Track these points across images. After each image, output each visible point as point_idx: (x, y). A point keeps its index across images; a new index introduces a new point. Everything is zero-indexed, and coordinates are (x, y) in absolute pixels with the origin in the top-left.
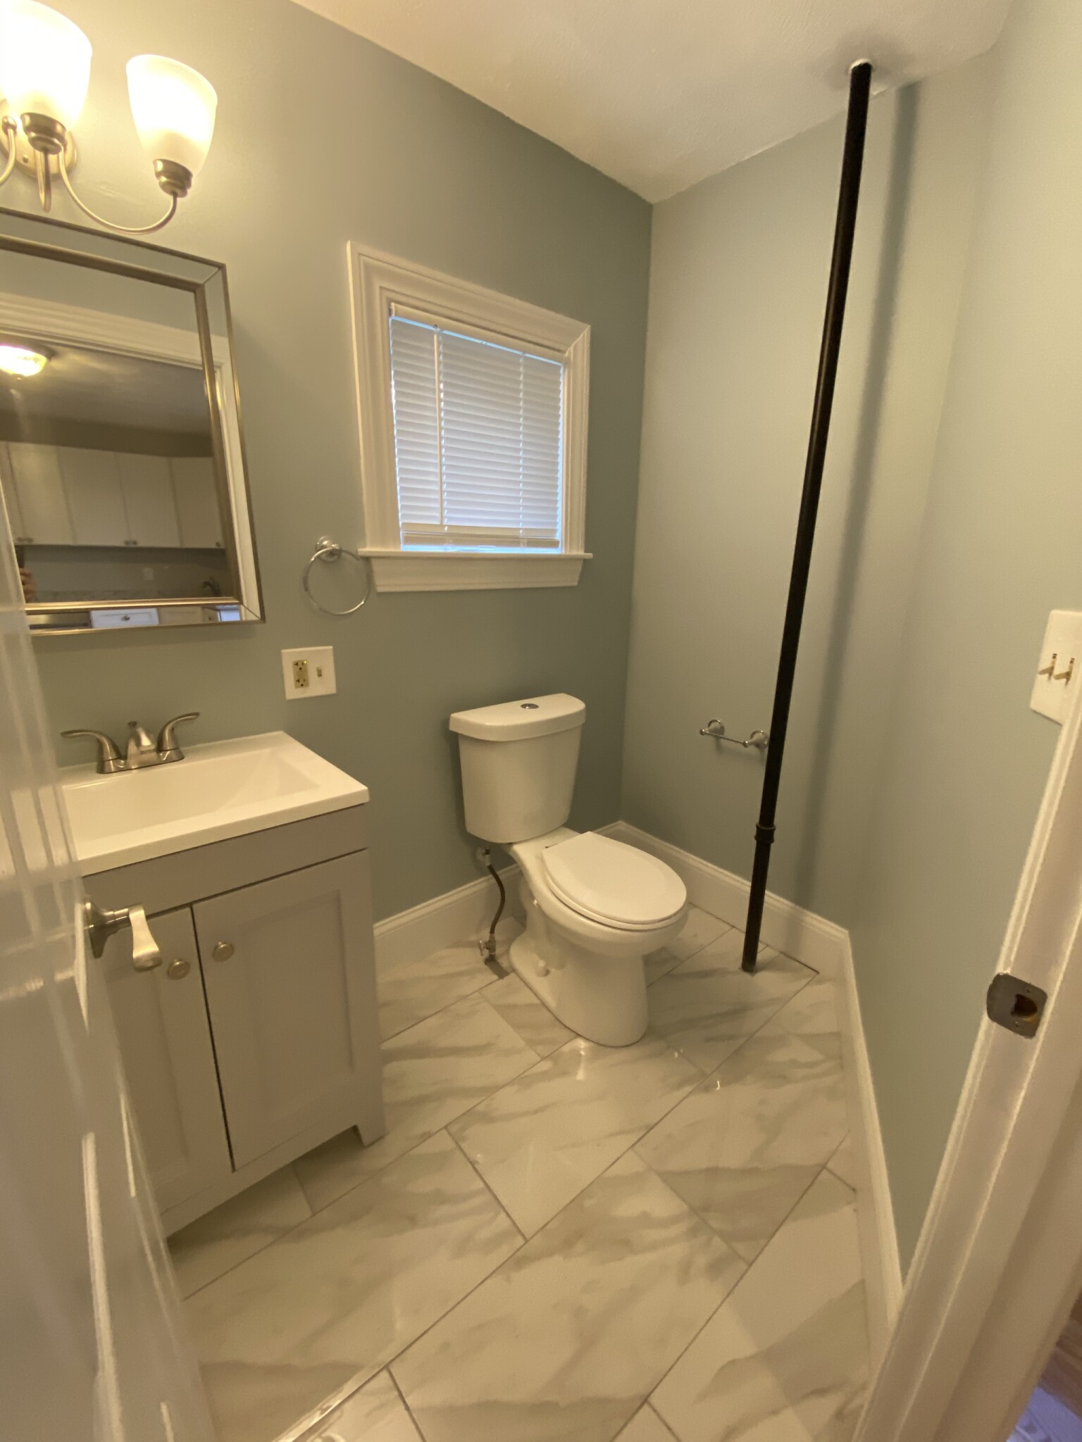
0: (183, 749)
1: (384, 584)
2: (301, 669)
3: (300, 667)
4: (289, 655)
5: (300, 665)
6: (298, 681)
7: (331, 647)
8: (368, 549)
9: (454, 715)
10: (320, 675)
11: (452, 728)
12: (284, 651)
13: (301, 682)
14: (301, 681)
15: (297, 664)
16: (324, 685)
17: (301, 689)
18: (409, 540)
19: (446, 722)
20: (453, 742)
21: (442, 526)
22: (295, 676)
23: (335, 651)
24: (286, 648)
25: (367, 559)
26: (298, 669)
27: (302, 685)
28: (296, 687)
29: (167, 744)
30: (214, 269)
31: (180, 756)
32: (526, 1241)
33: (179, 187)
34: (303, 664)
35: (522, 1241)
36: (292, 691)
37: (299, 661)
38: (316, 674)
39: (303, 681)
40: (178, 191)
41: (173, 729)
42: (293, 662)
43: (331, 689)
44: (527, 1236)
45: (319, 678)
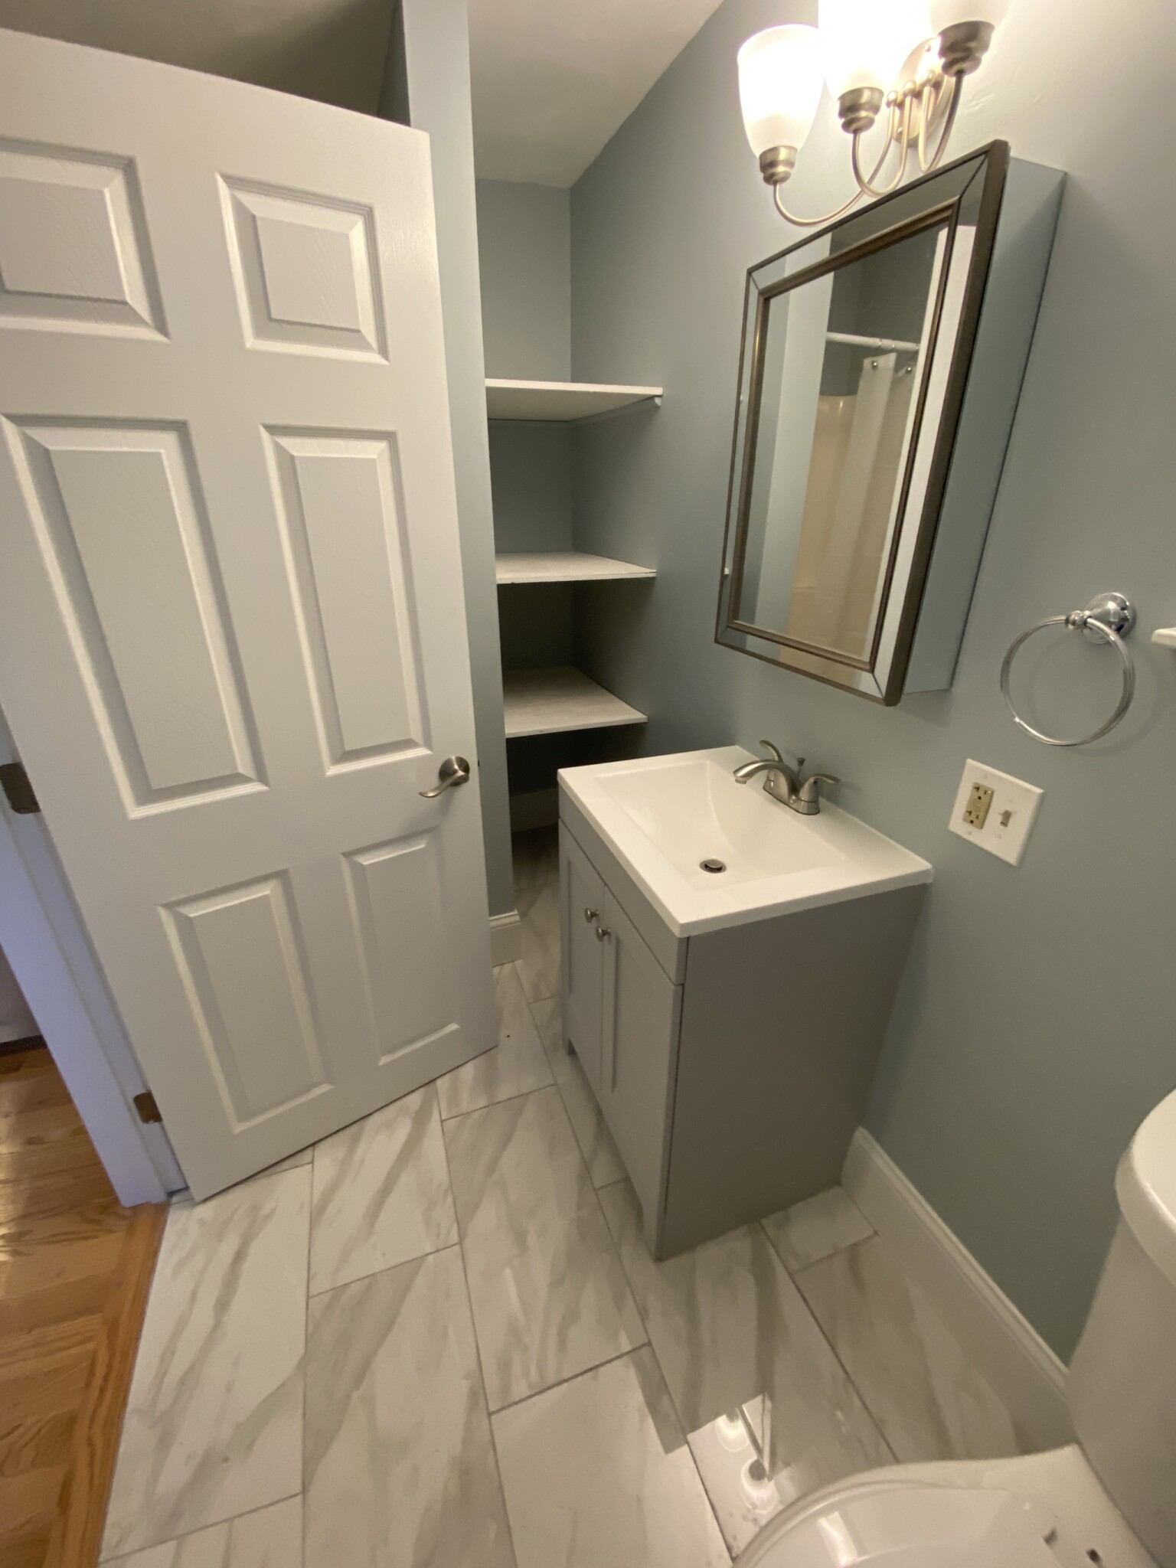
2: (980, 798)
3: (980, 795)
4: (975, 771)
5: (981, 793)
6: (970, 813)
7: (1038, 791)
10: (1004, 823)
12: (970, 761)
13: (973, 817)
14: (977, 815)
15: (977, 789)
16: (1003, 841)
17: (970, 827)
22: (968, 804)
23: (1042, 798)
24: (973, 759)
26: (976, 797)
27: (972, 822)
28: (965, 819)
29: (805, 793)
30: (982, 157)
31: (814, 809)
32: (490, 1414)
33: (963, 59)
34: (985, 793)
35: (492, 1408)
36: (957, 824)
37: (984, 786)
38: (1000, 819)
39: (977, 817)
40: (965, 65)
41: (815, 782)
42: (976, 783)
43: (1011, 855)
44: (494, 1418)
45: (1002, 827)
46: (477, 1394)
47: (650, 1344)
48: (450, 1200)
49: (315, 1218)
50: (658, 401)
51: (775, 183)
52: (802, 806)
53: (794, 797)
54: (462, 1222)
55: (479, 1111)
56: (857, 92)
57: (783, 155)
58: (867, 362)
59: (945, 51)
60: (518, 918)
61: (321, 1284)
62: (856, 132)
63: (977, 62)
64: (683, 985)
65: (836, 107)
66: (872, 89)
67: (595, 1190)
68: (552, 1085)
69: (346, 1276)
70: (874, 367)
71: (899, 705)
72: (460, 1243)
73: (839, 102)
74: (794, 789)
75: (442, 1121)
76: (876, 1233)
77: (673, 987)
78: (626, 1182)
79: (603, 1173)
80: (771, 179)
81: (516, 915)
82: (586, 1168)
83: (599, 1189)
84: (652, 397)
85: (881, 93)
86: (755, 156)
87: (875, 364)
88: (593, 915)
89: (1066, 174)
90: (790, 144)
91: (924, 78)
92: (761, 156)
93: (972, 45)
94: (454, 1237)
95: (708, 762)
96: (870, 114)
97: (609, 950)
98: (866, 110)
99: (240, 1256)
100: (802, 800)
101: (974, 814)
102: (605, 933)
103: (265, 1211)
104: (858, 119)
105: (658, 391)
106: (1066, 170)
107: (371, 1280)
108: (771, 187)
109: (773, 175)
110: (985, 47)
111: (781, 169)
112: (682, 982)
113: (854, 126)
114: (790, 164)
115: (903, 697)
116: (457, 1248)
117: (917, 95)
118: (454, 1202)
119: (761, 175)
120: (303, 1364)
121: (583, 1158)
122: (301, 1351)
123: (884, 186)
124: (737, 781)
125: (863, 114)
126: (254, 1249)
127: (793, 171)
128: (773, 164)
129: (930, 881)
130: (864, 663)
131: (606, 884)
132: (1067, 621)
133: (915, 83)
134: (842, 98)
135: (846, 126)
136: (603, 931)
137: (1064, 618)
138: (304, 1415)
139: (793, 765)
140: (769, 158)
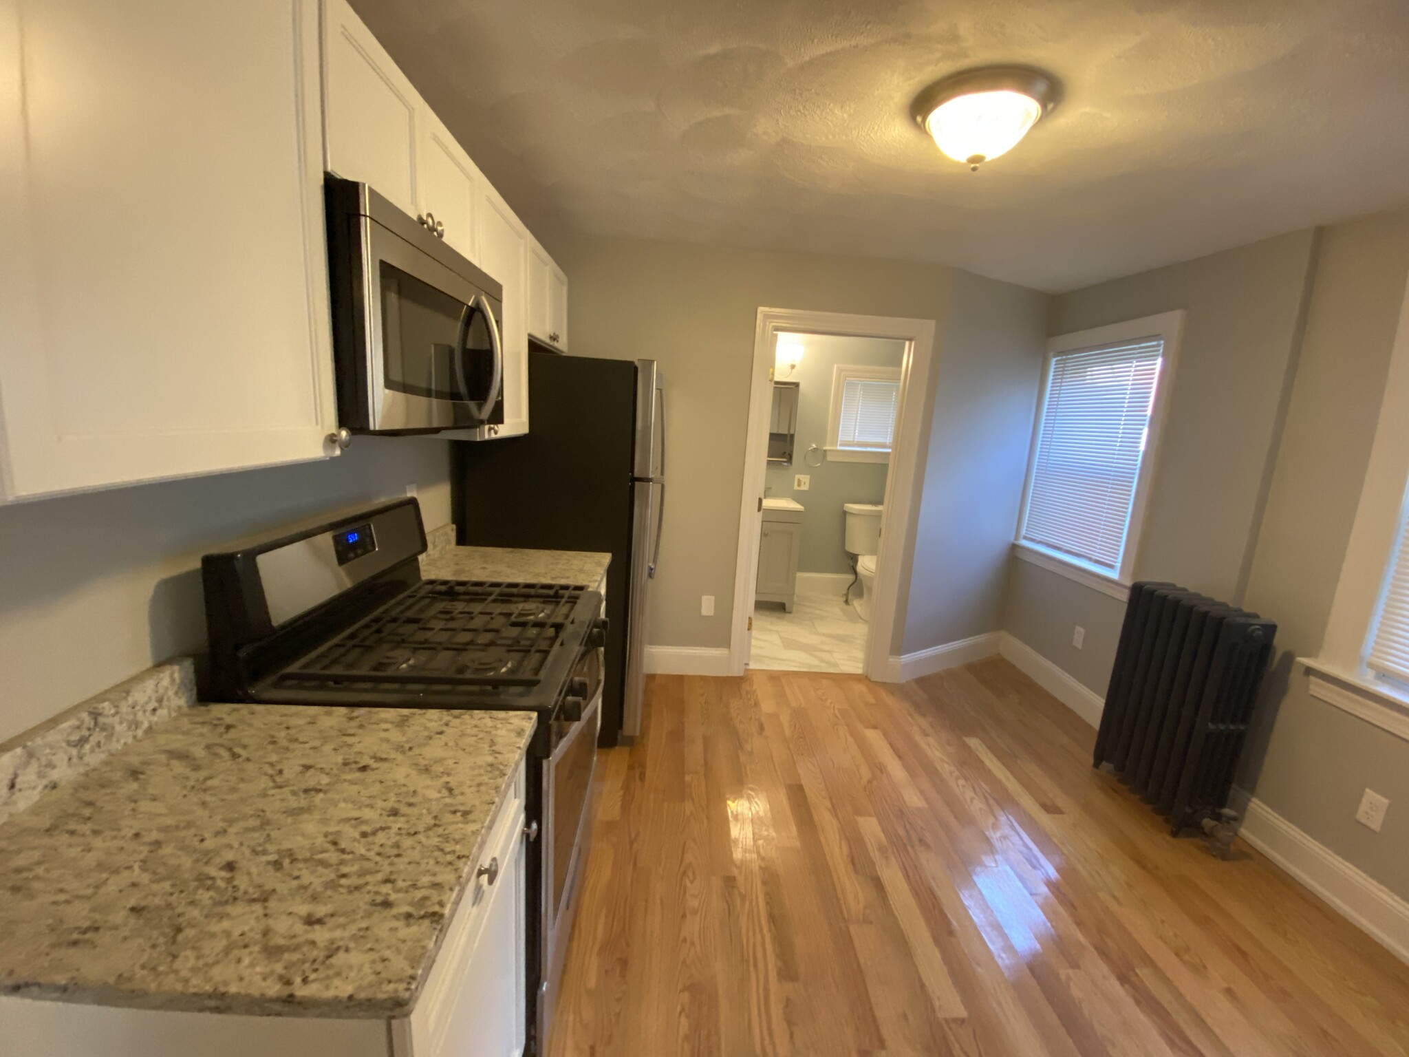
1: (829, 458)
3: (799, 481)
4: (797, 477)
8: (825, 448)
9: (846, 505)
11: (845, 509)
14: (799, 485)
16: (805, 487)
17: (799, 487)
18: (841, 445)
19: (843, 506)
20: (845, 514)
21: (854, 441)
25: (825, 451)
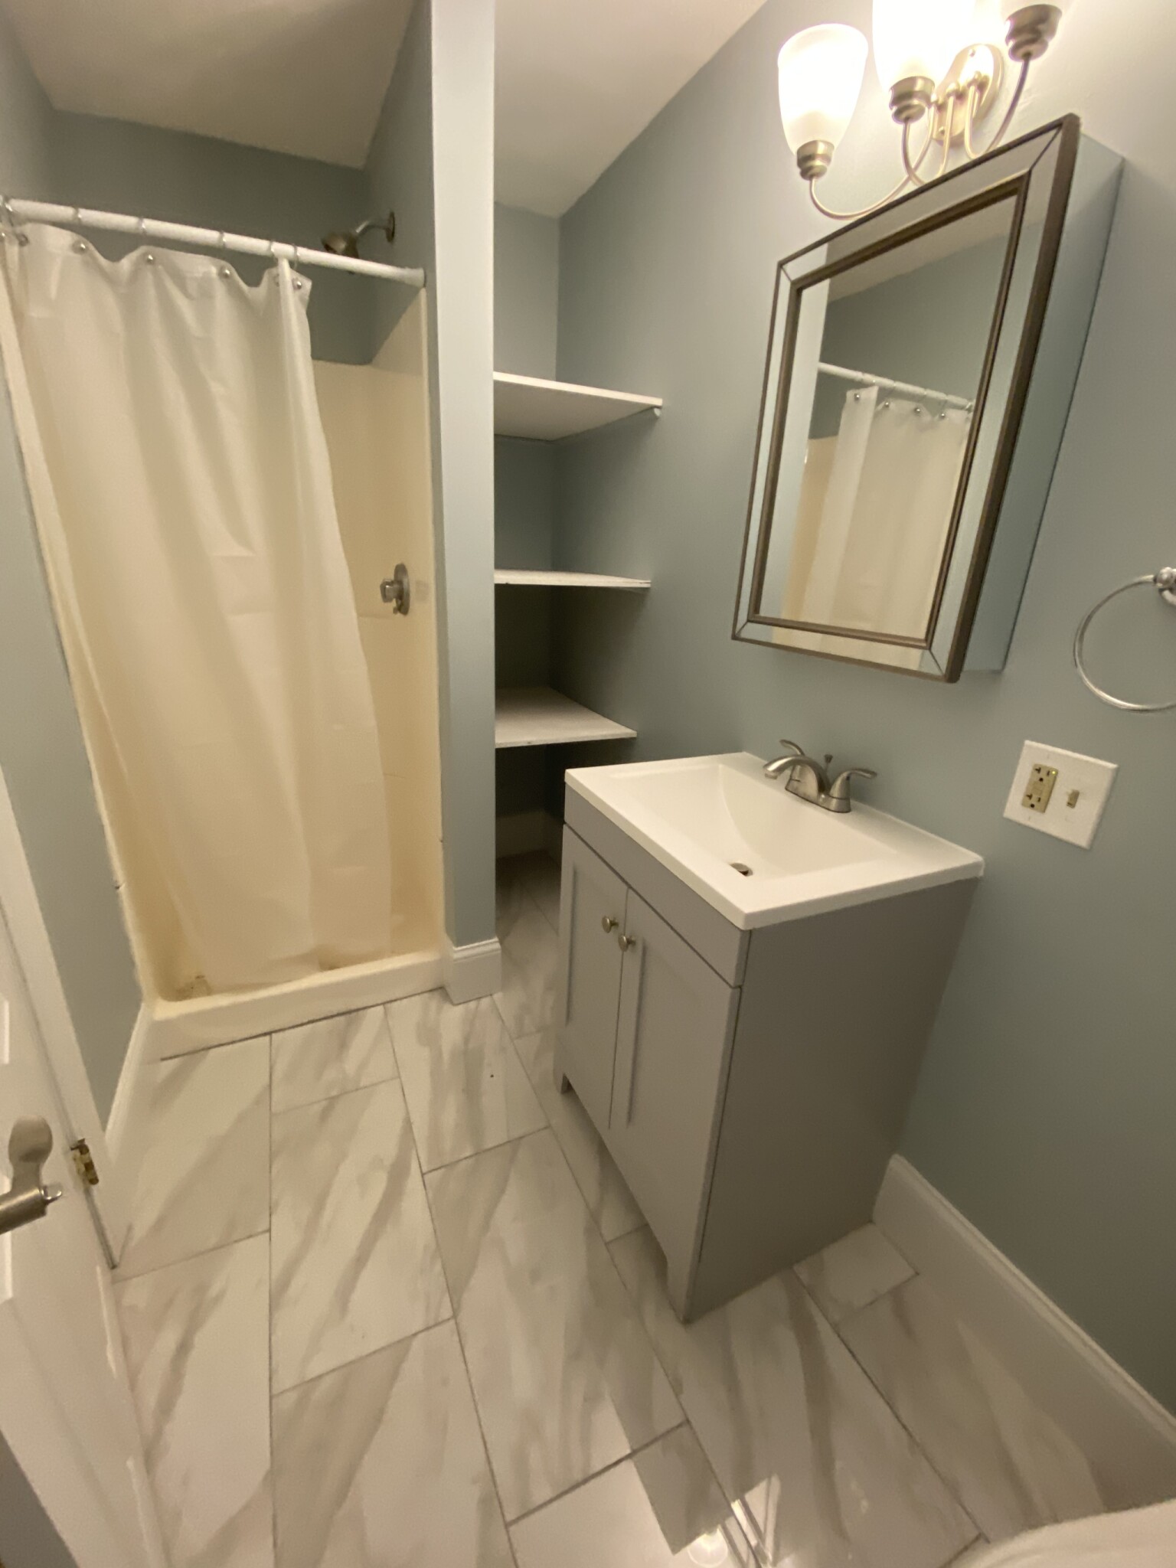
0: (853, 802)
2: (1041, 780)
3: (1043, 777)
4: (1035, 752)
5: (1043, 774)
6: (1030, 797)
7: (1112, 766)
10: (1072, 805)
12: (1027, 742)
13: (1034, 801)
14: (1037, 799)
15: (1039, 770)
22: (1027, 788)
23: (1117, 776)
24: (1033, 739)
26: (1037, 780)
27: (1032, 806)
28: (1023, 804)
29: (836, 790)
30: (1052, 133)
31: (844, 808)
32: (507, 1525)
33: (1033, 41)
34: (1048, 773)
35: (509, 1517)
36: (1015, 809)
37: (1046, 767)
38: (1066, 799)
39: (1039, 800)
40: (1032, 48)
41: (848, 778)
42: (1036, 765)
43: (1081, 835)
44: (512, 1529)
45: (1069, 808)
46: (491, 1501)
47: (688, 1421)
48: (438, 1267)
49: (276, 1300)
50: (657, 412)
51: (810, 178)
52: (834, 803)
53: (823, 796)
54: (455, 1290)
55: (464, 1162)
56: (912, 80)
57: (821, 149)
58: (850, 394)
59: (1014, 33)
60: (498, 946)
61: (287, 1379)
62: (907, 120)
63: (1045, 46)
64: (740, 987)
65: (888, 96)
66: (925, 79)
67: (607, 1244)
68: (546, 1128)
69: (316, 1368)
70: (857, 399)
71: (959, 682)
72: (455, 1316)
73: (891, 91)
74: (824, 786)
75: (423, 1175)
76: (917, 1274)
77: (729, 991)
78: (643, 1229)
79: (613, 1223)
80: (808, 173)
81: (496, 942)
82: (594, 1220)
83: (611, 1242)
84: (652, 408)
85: (933, 84)
86: (792, 153)
87: (858, 396)
88: (613, 924)
89: (1124, 160)
90: (830, 140)
91: (970, 78)
92: (799, 152)
93: (1041, 27)
94: (447, 1312)
95: (721, 766)
96: (924, 104)
97: (632, 961)
98: (920, 98)
99: (184, 1348)
100: (833, 797)
101: (1035, 797)
102: (630, 942)
103: (214, 1291)
104: (909, 107)
105: (658, 402)
106: (1125, 155)
107: (349, 1370)
108: (807, 183)
109: (811, 168)
110: (1052, 31)
111: (818, 163)
112: (740, 983)
113: (904, 115)
114: (827, 158)
115: (962, 675)
116: (452, 1322)
117: (960, 96)
118: (444, 1268)
119: (798, 170)
120: (272, 1477)
121: (587, 1206)
122: (267, 1466)
123: (926, 175)
124: (767, 776)
125: (915, 102)
126: (200, 1339)
127: (830, 168)
128: (811, 157)
129: (981, 873)
130: (919, 640)
131: (630, 887)
132: (1155, 580)
133: (958, 85)
134: (895, 87)
135: (897, 115)
136: (627, 939)
137: (1151, 577)
138: (275, 1545)
139: (822, 763)
140: (807, 152)
